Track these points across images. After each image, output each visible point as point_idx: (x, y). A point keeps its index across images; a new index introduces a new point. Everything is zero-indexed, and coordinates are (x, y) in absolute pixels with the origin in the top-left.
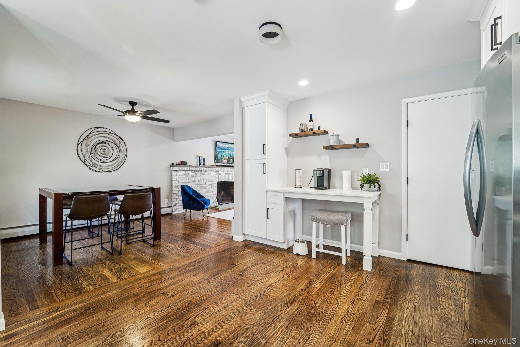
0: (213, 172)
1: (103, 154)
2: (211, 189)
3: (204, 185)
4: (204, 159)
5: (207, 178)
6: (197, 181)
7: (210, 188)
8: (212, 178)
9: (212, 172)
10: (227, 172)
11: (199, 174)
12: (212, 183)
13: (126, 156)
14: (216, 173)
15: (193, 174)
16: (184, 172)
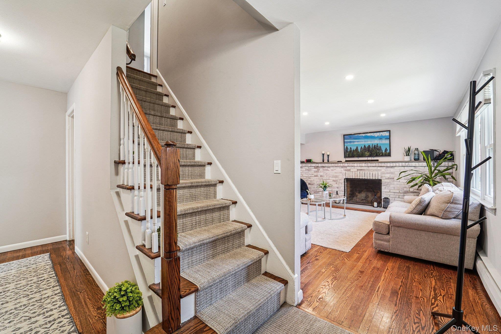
3: (327, 180)
4: (328, 156)
5: (331, 174)
7: (335, 184)
8: (337, 174)
10: (360, 168)
15: (316, 170)
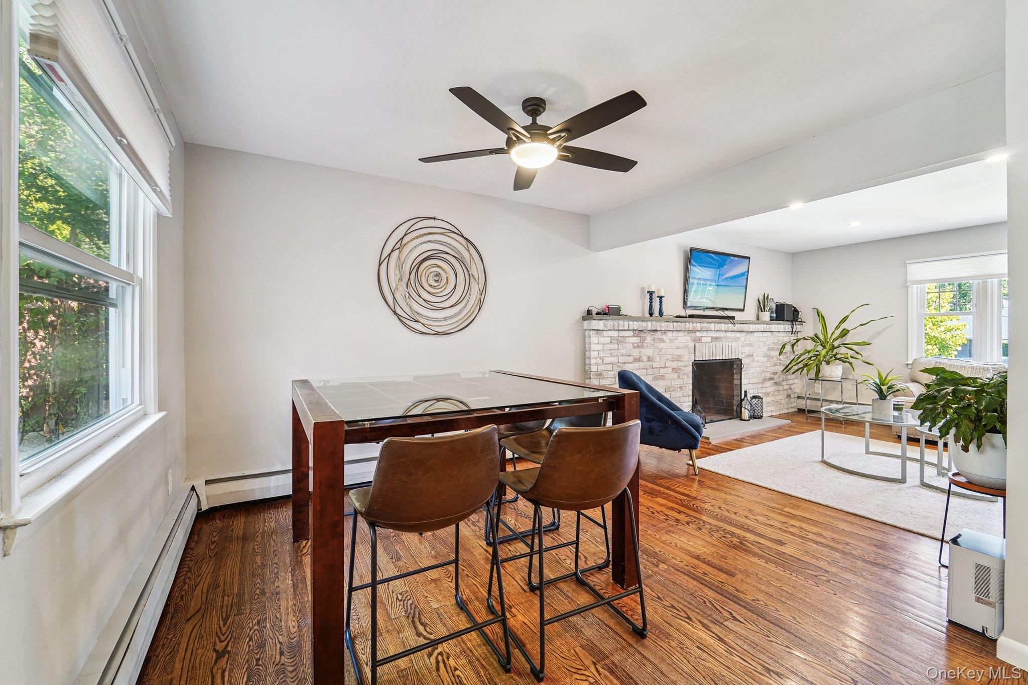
0: (681, 334)
1: (434, 287)
2: (678, 382)
3: (661, 370)
4: (661, 298)
5: (668, 351)
6: (645, 359)
8: (680, 350)
9: (679, 334)
10: (714, 335)
11: (649, 338)
12: (680, 364)
13: (483, 291)
14: (688, 338)
15: (637, 340)
16: (615, 334)
